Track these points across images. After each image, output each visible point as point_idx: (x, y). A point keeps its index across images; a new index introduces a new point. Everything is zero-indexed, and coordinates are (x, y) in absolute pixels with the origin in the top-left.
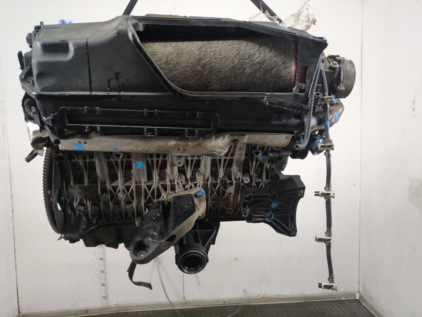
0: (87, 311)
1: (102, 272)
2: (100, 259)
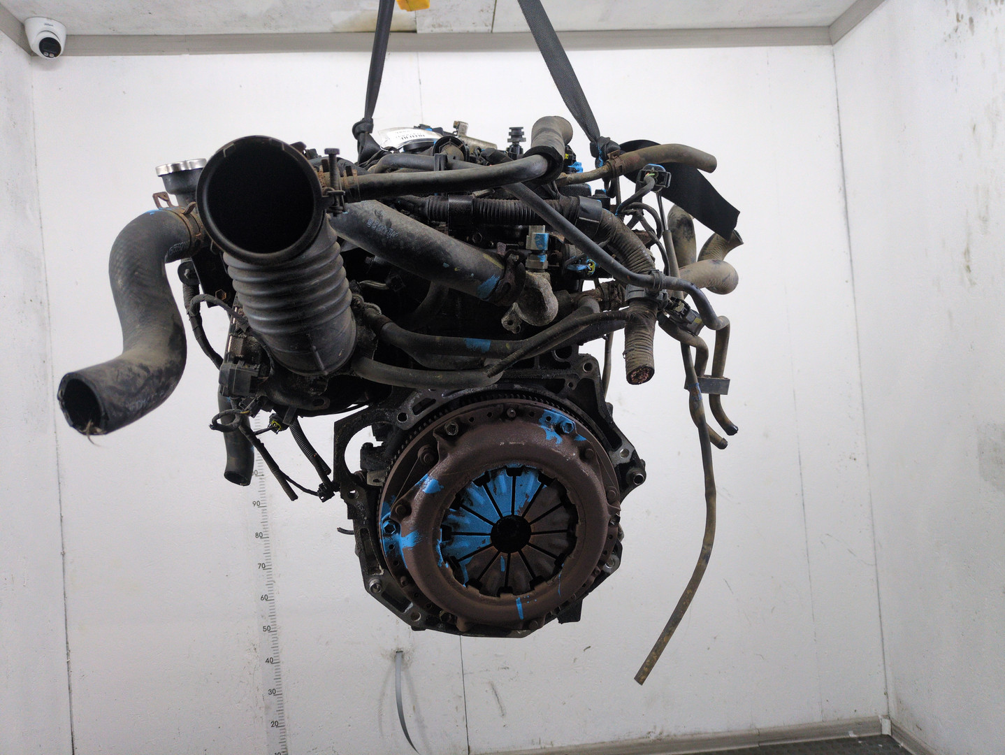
1: (272, 692)
2: (267, 661)
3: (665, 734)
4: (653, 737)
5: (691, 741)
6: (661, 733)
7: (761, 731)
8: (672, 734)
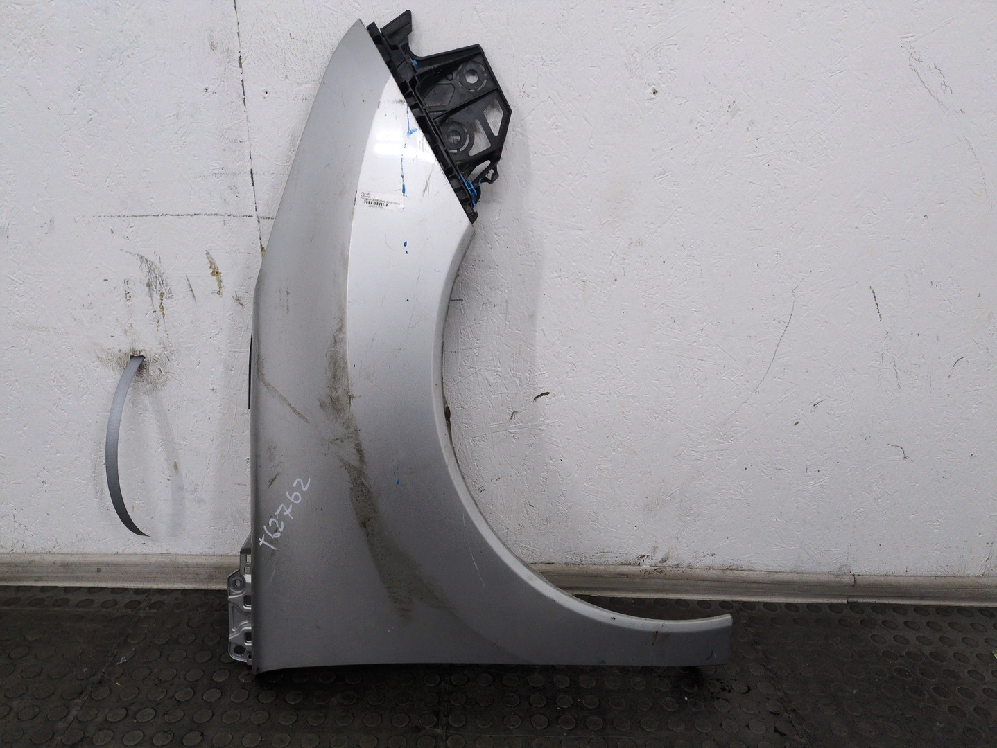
3: (671, 562)
4: (646, 565)
5: (719, 580)
6: (663, 560)
7: (859, 580)
8: (686, 563)
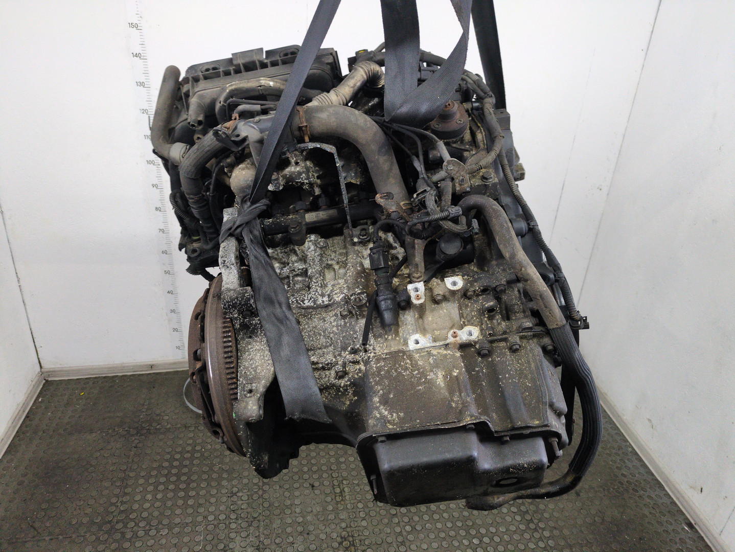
0: (152, 366)
1: (173, 311)
2: (169, 292)
